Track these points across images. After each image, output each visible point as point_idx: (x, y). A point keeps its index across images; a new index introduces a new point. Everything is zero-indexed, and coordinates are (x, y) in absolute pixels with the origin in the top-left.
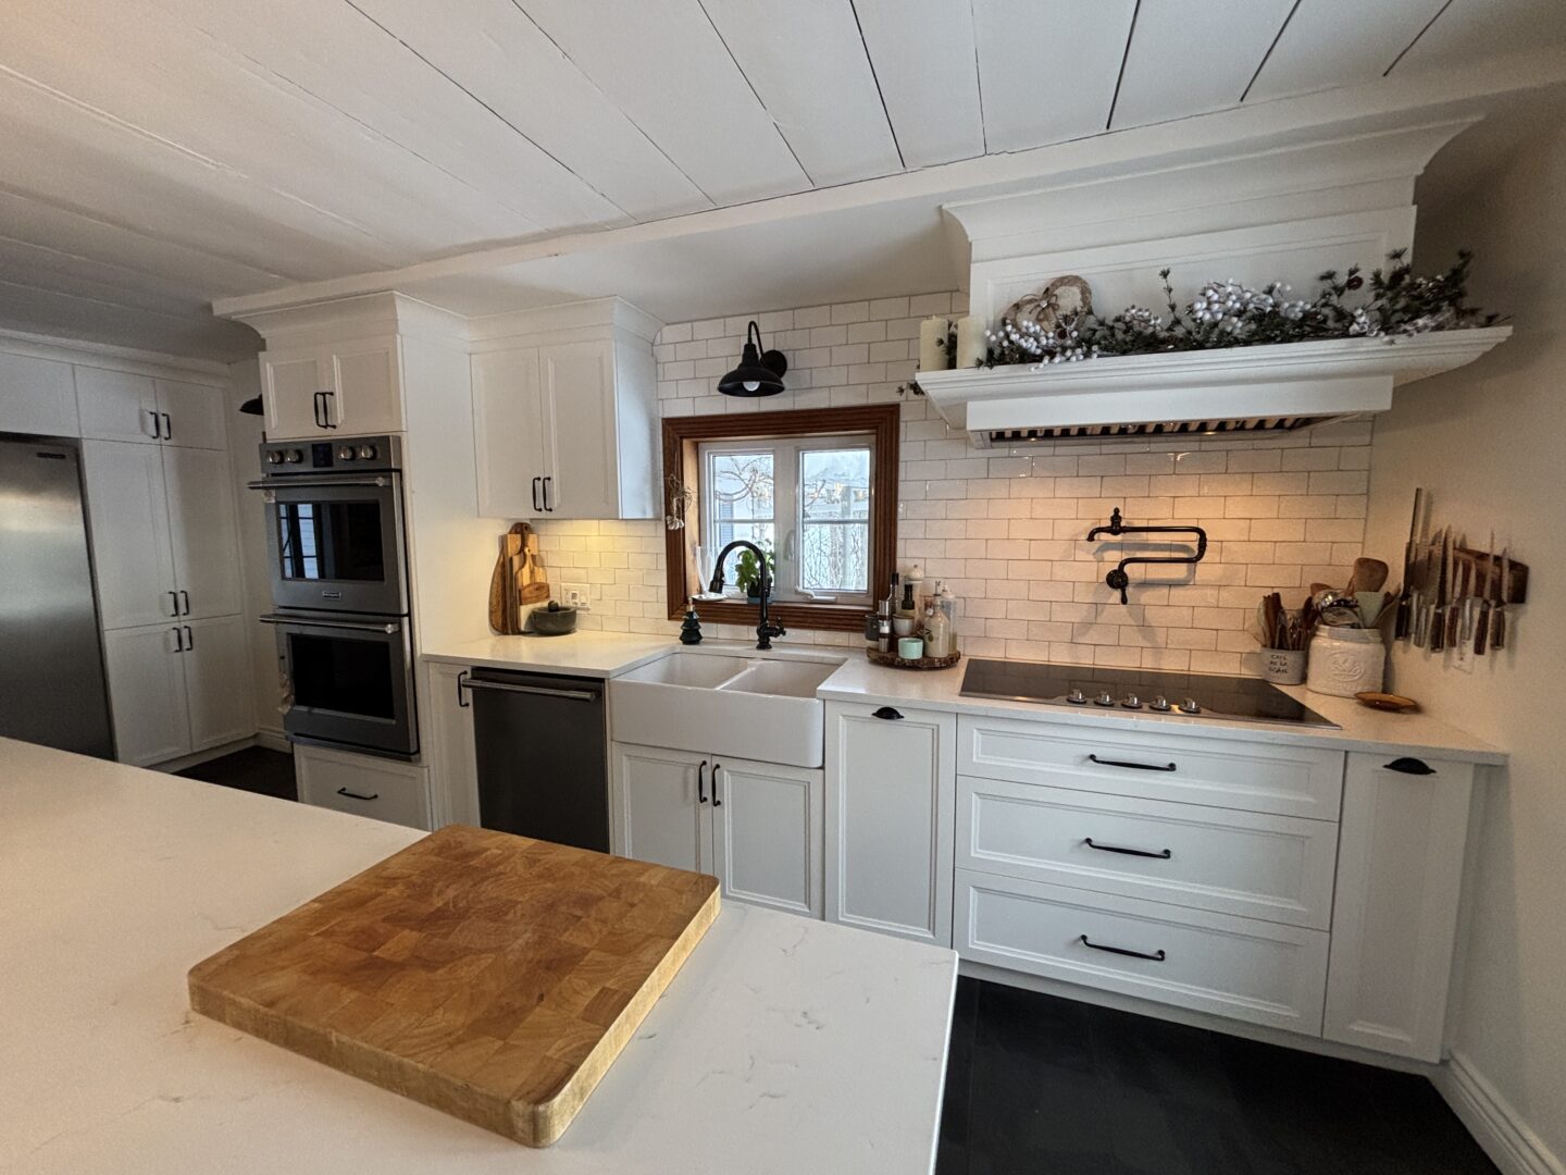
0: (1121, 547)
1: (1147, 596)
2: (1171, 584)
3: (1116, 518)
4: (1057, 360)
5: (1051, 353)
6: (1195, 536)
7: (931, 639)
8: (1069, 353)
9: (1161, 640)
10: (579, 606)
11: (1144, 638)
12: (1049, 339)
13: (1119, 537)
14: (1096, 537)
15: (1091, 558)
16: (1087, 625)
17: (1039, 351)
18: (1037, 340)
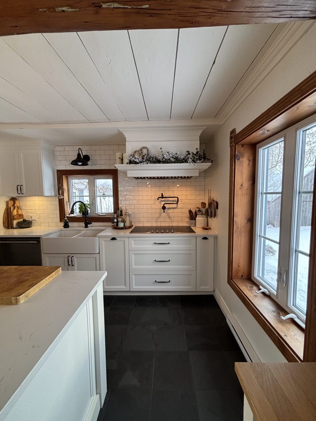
0: (164, 201)
1: (170, 211)
2: (174, 208)
3: (162, 195)
4: (142, 164)
5: (141, 162)
6: (177, 199)
7: (125, 222)
8: (144, 163)
9: (173, 219)
10: (33, 220)
11: (169, 219)
12: (140, 159)
13: (164, 199)
14: (159, 199)
15: (159, 203)
16: (159, 217)
17: (139, 162)
18: (138, 159)
